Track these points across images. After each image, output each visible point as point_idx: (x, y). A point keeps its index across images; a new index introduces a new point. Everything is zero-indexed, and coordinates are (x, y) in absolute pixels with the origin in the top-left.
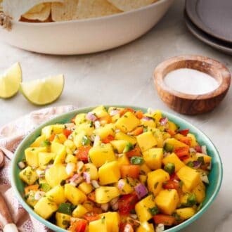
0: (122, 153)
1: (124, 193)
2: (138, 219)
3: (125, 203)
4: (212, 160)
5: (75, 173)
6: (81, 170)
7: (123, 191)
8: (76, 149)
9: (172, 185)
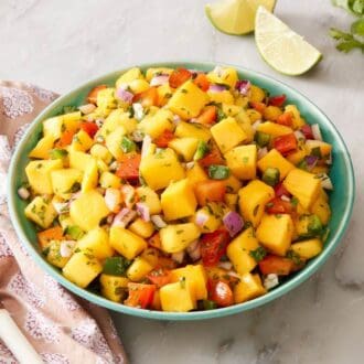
0: (192, 160)
1: (207, 231)
2: (233, 269)
3: (211, 248)
4: (332, 150)
5: (122, 205)
6: (132, 200)
7: (205, 227)
8: (113, 160)
9: (281, 208)
